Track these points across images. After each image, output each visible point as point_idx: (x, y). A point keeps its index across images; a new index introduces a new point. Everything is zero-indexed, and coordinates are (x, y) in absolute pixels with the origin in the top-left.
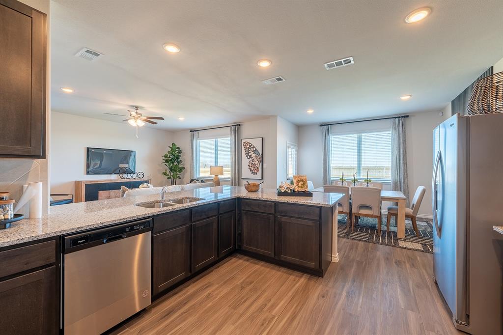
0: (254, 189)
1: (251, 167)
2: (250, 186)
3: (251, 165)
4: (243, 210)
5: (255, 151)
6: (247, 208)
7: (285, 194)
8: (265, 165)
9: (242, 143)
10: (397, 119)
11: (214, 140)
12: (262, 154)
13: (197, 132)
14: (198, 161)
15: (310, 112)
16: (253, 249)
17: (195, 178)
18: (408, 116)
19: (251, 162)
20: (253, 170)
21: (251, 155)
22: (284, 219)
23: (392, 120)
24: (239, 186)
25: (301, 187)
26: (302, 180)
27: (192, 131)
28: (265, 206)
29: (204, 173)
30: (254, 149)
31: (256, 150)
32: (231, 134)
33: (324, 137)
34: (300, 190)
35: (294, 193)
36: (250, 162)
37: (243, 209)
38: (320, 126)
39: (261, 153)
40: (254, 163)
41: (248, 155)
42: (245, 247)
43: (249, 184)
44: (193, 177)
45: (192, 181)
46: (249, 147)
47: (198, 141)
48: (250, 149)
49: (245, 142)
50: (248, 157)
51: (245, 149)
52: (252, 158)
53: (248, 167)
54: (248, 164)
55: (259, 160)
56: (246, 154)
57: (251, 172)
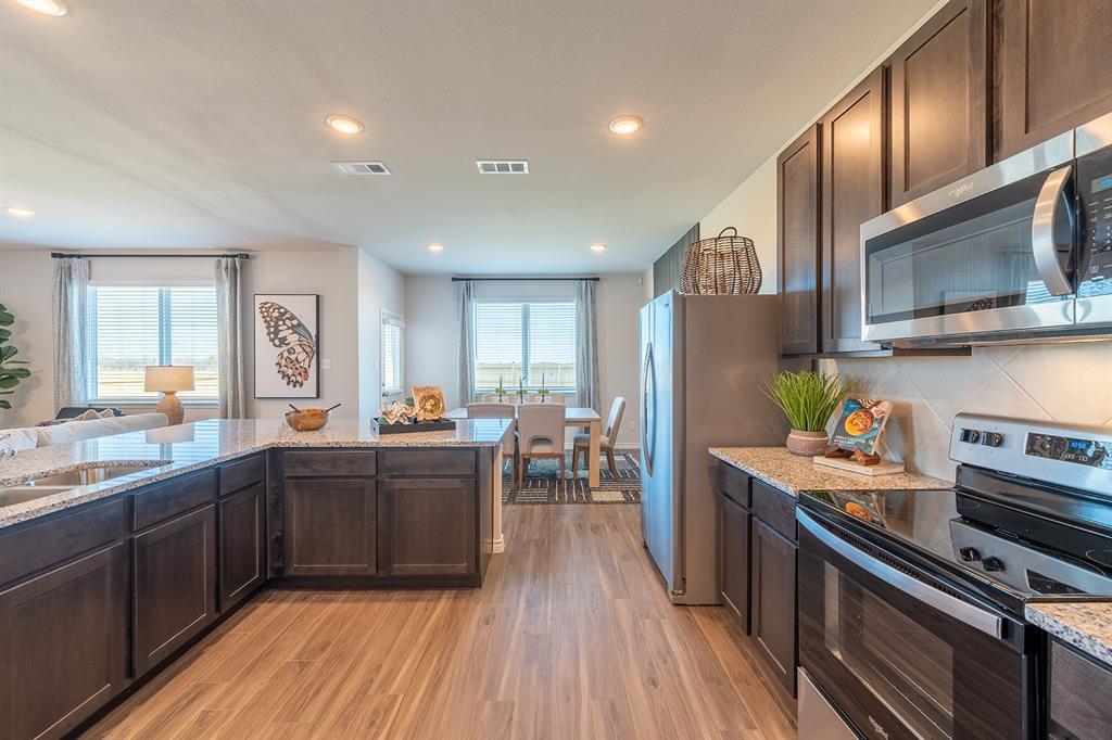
0: (313, 422)
1: (285, 369)
2: (304, 417)
3: (283, 363)
4: (290, 478)
5: (298, 328)
6: (301, 472)
7: (398, 428)
8: (325, 364)
9: (258, 306)
10: (584, 282)
11: (157, 289)
12: (318, 336)
13: (84, 261)
14: (89, 350)
15: (436, 248)
16: (320, 567)
17: (78, 403)
18: (598, 279)
19: (286, 354)
20: (292, 373)
21: (285, 338)
22: (398, 484)
23: (576, 282)
24: (246, 417)
25: (432, 412)
26: (433, 397)
27: (61, 256)
28: (351, 460)
29: (111, 385)
30: (295, 322)
31: (300, 324)
32: (219, 279)
33: (461, 305)
34: (430, 417)
35: (416, 426)
36: (282, 354)
37: (286, 475)
38: (454, 279)
39: (313, 333)
40: (293, 357)
41: (276, 337)
42: (295, 567)
43: (297, 411)
44: (69, 400)
45: (67, 413)
46: (278, 319)
47: (90, 289)
48: (281, 323)
49: (267, 303)
50: (277, 342)
51: (266, 321)
52: (288, 344)
53: (277, 368)
54: (276, 360)
55: (308, 350)
56: (269, 334)
57: (286, 381)
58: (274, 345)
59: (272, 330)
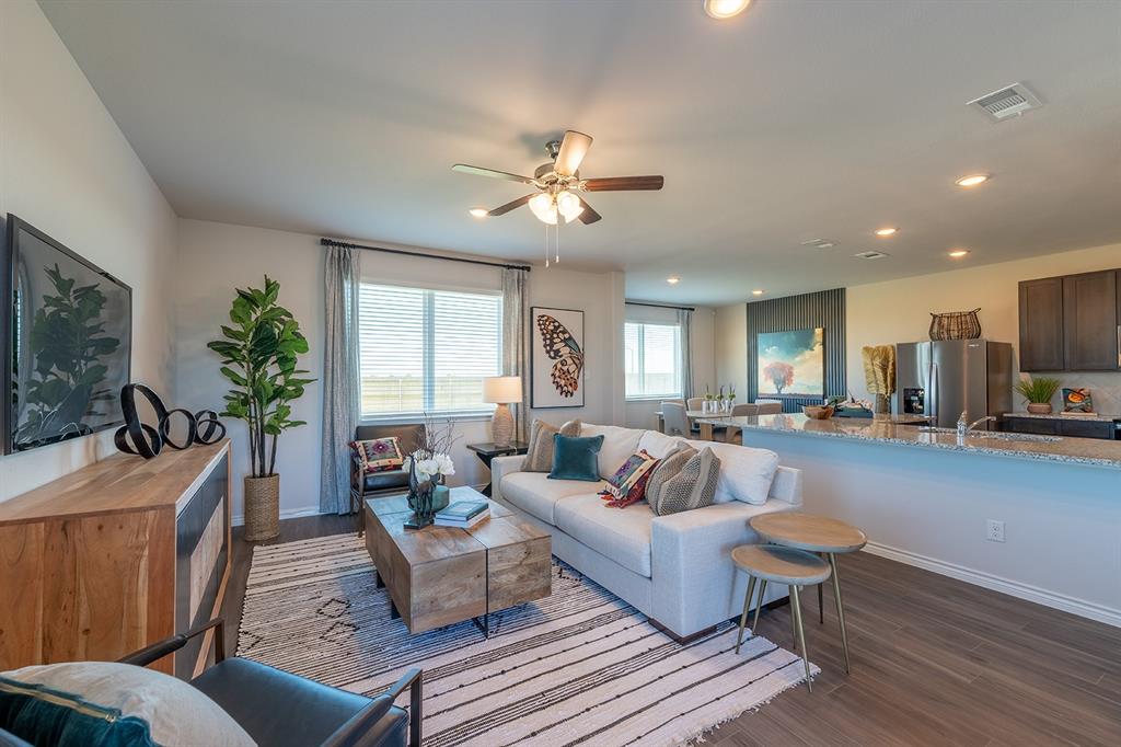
1: (559, 380)
5: (568, 341)
10: (686, 311)
11: (423, 292)
18: (693, 310)
19: (559, 366)
20: (565, 384)
21: (558, 351)
23: (682, 310)
27: (331, 243)
30: (567, 336)
31: (570, 338)
32: (506, 289)
36: (556, 365)
40: (565, 368)
41: (551, 349)
46: (555, 330)
47: (362, 286)
48: (555, 336)
49: (543, 316)
50: (552, 354)
51: (543, 334)
52: (561, 356)
53: (552, 379)
54: (551, 371)
55: (577, 362)
56: (545, 346)
57: (559, 391)
58: (550, 356)
59: (548, 342)
